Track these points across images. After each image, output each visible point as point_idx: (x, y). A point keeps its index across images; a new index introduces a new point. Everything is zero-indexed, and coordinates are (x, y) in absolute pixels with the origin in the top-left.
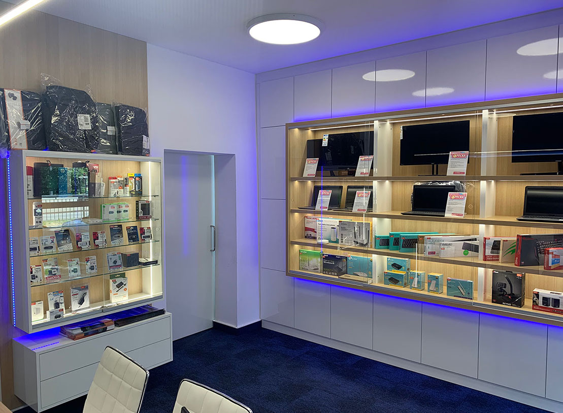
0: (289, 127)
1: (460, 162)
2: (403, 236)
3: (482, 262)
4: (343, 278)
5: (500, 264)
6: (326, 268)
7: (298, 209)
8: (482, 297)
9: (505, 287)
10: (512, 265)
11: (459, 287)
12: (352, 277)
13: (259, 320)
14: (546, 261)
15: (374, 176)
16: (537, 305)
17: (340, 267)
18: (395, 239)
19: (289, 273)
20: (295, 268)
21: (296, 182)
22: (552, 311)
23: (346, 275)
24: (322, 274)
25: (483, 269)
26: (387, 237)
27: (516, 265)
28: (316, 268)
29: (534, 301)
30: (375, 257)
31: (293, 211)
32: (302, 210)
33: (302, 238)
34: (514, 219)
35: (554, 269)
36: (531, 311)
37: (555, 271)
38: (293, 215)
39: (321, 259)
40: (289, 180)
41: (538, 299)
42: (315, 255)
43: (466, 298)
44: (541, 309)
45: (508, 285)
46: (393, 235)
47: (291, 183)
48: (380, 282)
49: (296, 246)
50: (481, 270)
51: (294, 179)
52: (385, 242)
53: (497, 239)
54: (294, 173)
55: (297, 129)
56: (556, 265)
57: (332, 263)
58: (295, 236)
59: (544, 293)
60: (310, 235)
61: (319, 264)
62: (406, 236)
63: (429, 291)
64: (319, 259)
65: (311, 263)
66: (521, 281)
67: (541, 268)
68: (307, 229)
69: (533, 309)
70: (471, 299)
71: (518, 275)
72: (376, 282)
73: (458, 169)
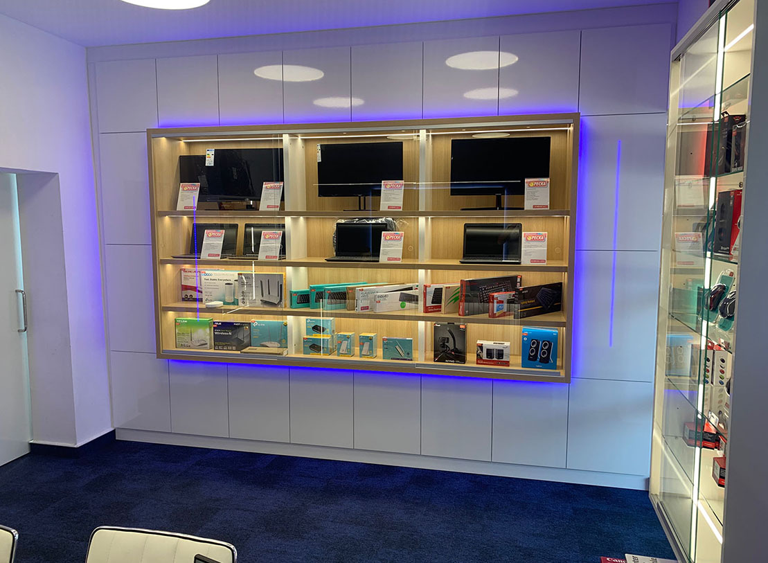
0: (152, 134)
1: (394, 194)
2: (329, 290)
3: (422, 314)
4: (247, 353)
5: (443, 316)
6: (219, 341)
7: (172, 258)
8: (422, 357)
9: (448, 342)
10: (456, 316)
11: (397, 347)
12: (260, 350)
13: (110, 430)
14: (490, 308)
15: (286, 210)
16: (481, 358)
17: (240, 337)
18: (317, 293)
19: (160, 354)
20: (170, 345)
21: (167, 219)
22: (496, 363)
23: (250, 347)
24: (212, 351)
25: (424, 322)
26: (308, 291)
27: (460, 315)
28: (203, 342)
29: (478, 355)
30: (290, 319)
31: (164, 262)
32: (176, 261)
33: (178, 301)
34: (457, 262)
35: (499, 317)
36: (475, 365)
37: (500, 318)
38: (164, 268)
39: (210, 330)
40: (155, 215)
41: (482, 351)
42: (202, 324)
43: (406, 360)
44: (485, 362)
45: (451, 340)
46: (314, 288)
47: (159, 219)
48: (297, 351)
49: (171, 314)
50: (421, 324)
51: (163, 214)
52: (304, 299)
53: (438, 286)
54: (163, 203)
55: (164, 138)
56: (500, 312)
57: (227, 332)
58: (167, 299)
59: (488, 344)
60: (191, 295)
61: (208, 337)
62: (332, 289)
63: (361, 356)
64: (208, 330)
65: (195, 336)
66: (463, 333)
67: (486, 316)
68: (186, 288)
69: (477, 364)
70: (412, 360)
71: (461, 327)
72: (293, 352)
73: (392, 203)
